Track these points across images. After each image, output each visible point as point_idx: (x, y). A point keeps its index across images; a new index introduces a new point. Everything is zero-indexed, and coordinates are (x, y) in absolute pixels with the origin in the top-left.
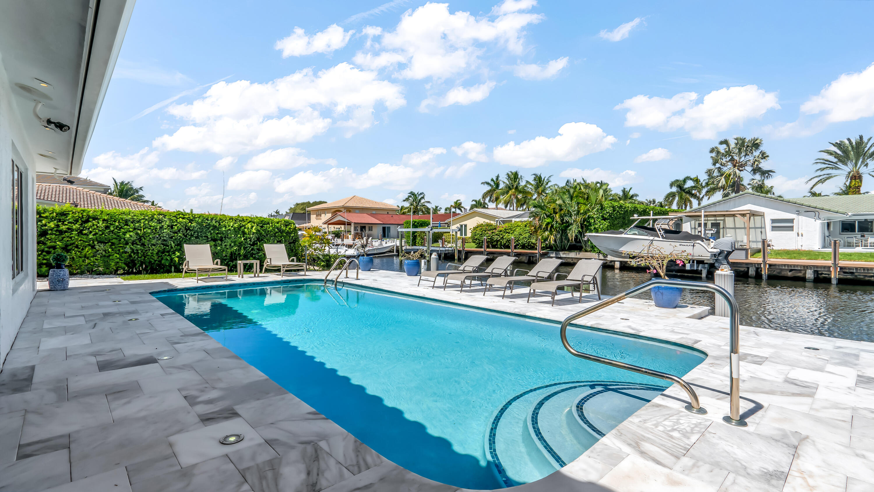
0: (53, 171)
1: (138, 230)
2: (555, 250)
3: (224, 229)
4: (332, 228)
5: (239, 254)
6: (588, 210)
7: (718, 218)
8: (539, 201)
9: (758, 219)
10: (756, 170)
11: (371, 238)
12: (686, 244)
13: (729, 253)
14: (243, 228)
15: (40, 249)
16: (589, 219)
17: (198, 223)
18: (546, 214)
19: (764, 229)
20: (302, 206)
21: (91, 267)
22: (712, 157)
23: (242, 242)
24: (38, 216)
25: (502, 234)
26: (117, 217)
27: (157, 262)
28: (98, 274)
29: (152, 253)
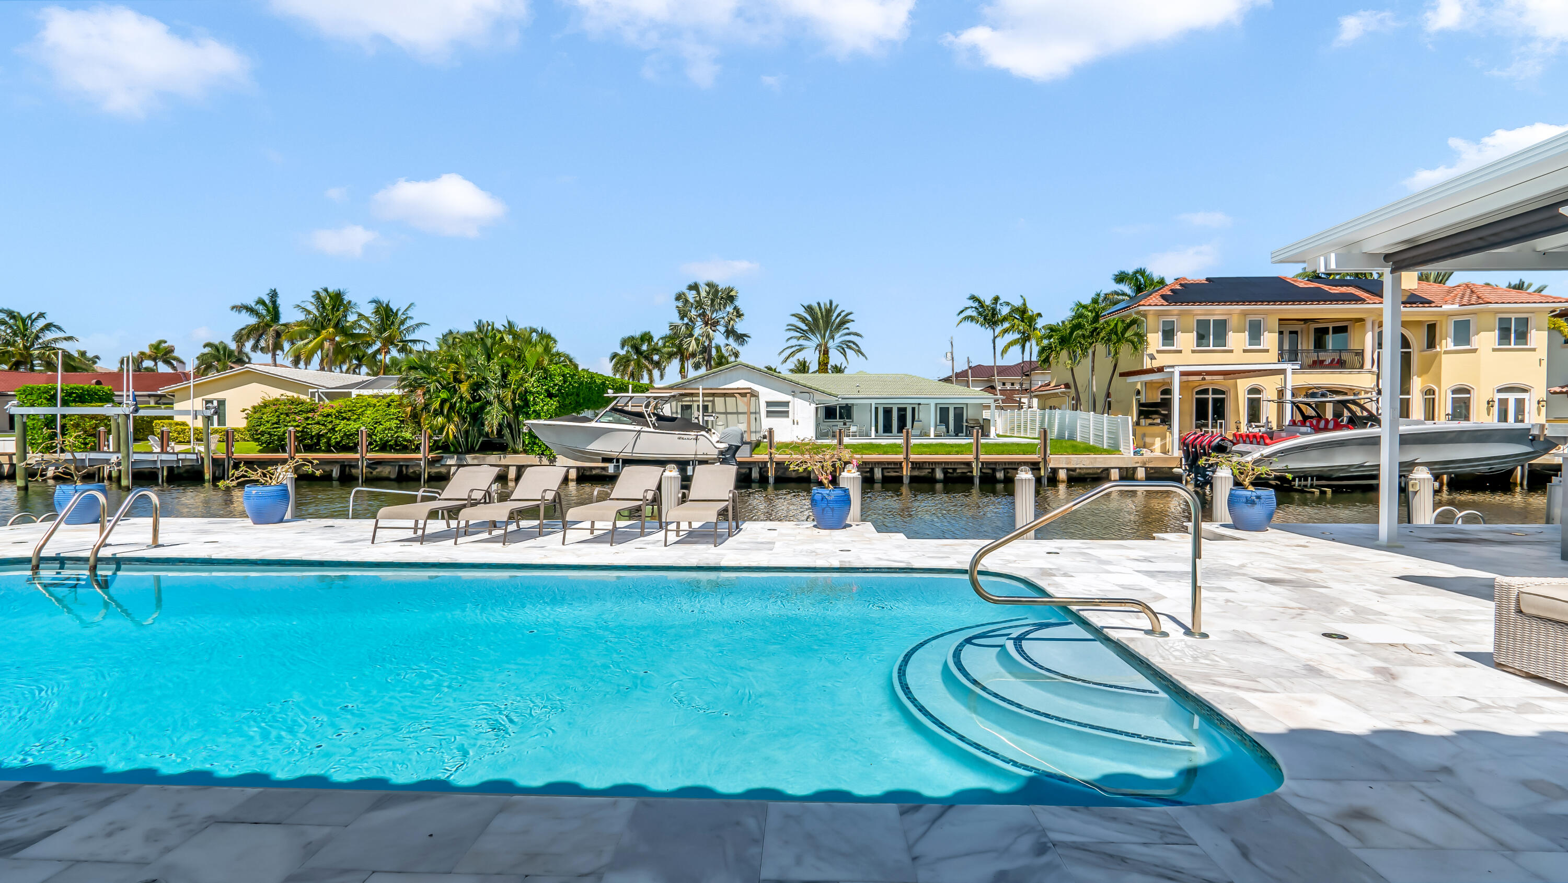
2: (455, 452)
6: (522, 379)
10: (730, 332)
12: (687, 436)
13: (737, 449)
16: (526, 396)
18: (438, 383)
19: (758, 414)
22: (677, 307)
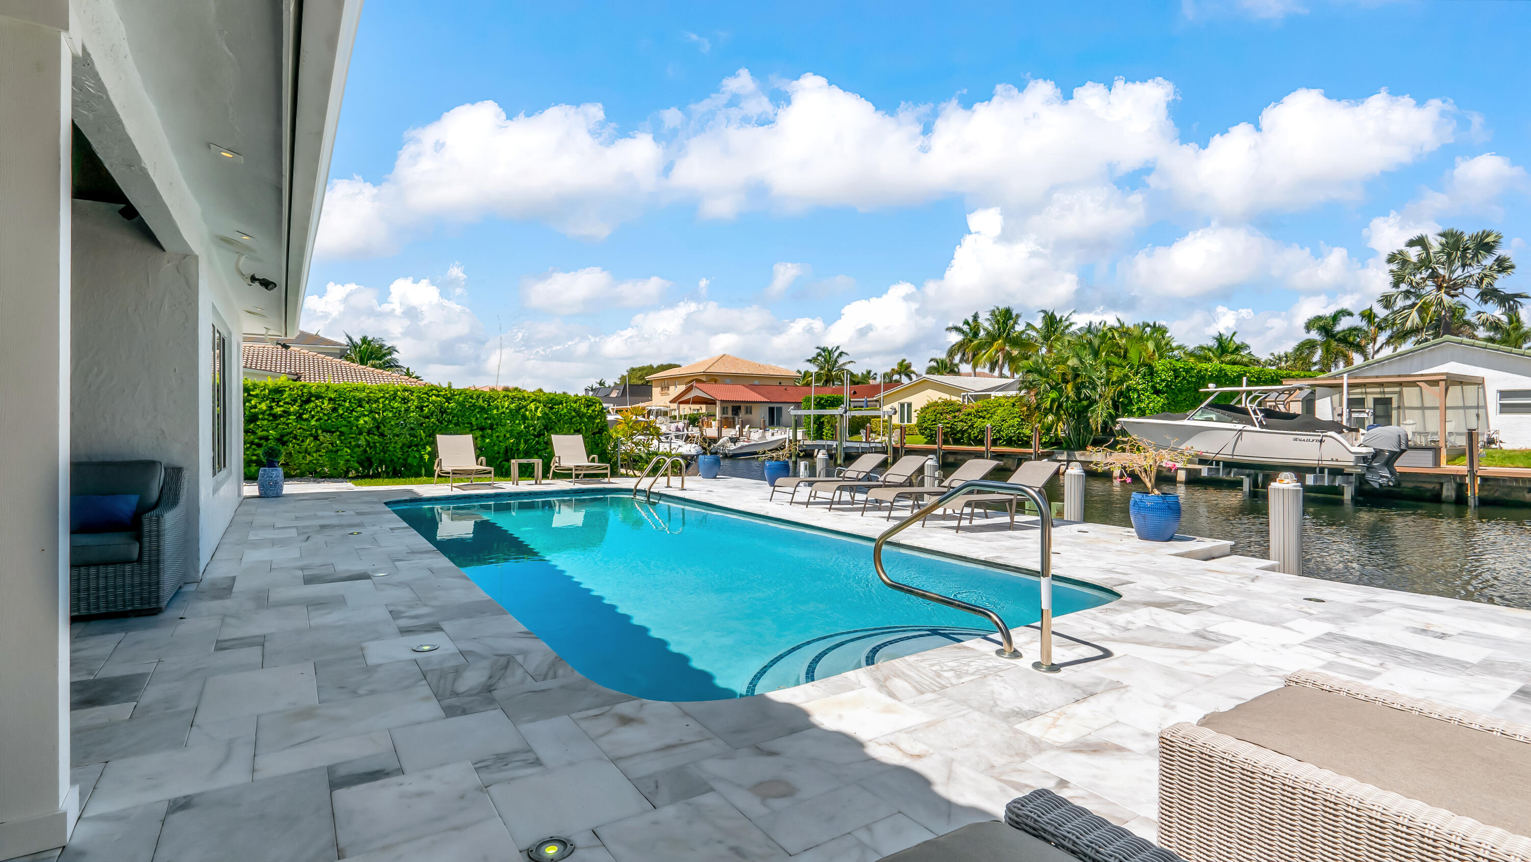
0: (264, 331)
1: (376, 413)
2: (1066, 449)
3: (495, 412)
4: (686, 410)
5: (518, 449)
6: (1126, 375)
7: (1386, 390)
8: (1037, 361)
9: (1470, 390)
10: (1489, 294)
11: (748, 426)
12: (1306, 438)
13: (1395, 456)
14: (523, 410)
15: (249, 441)
16: (1128, 392)
17: (457, 402)
18: (1048, 384)
19: (1484, 410)
20: (640, 373)
21: (314, 466)
22: (1391, 271)
23: (522, 431)
24: (246, 394)
25: (971, 420)
26: (347, 394)
27: (401, 460)
28: (322, 477)
29: (394, 447)
